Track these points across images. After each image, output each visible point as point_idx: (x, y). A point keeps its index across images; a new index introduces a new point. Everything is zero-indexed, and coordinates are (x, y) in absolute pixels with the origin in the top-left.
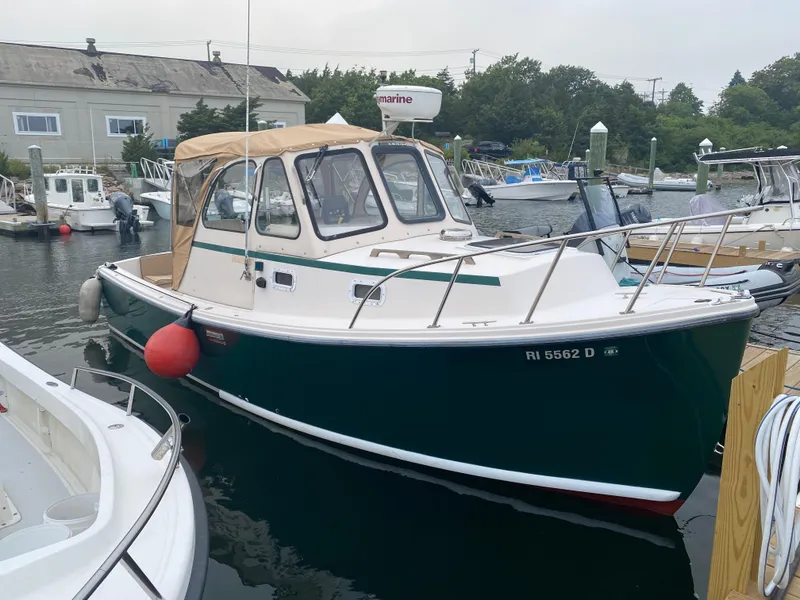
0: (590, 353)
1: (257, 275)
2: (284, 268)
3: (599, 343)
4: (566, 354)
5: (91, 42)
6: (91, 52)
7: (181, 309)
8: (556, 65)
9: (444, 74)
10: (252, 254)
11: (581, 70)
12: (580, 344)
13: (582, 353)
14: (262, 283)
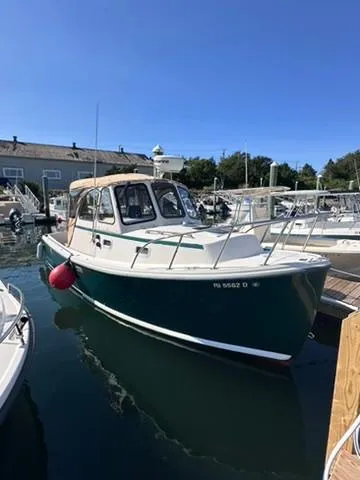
0: (245, 285)
1: (97, 240)
2: (108, 238)
3: (250, 280)
4: (233, 285)
5: (74, 144)
6: (74, 148)
7: (66, 255)
8: (256, 156)
9: (212, 159)
10: (95, 231)
11: (266, 158)
12: (240, 280)
13: (241, 285)
14: (99, 245)
